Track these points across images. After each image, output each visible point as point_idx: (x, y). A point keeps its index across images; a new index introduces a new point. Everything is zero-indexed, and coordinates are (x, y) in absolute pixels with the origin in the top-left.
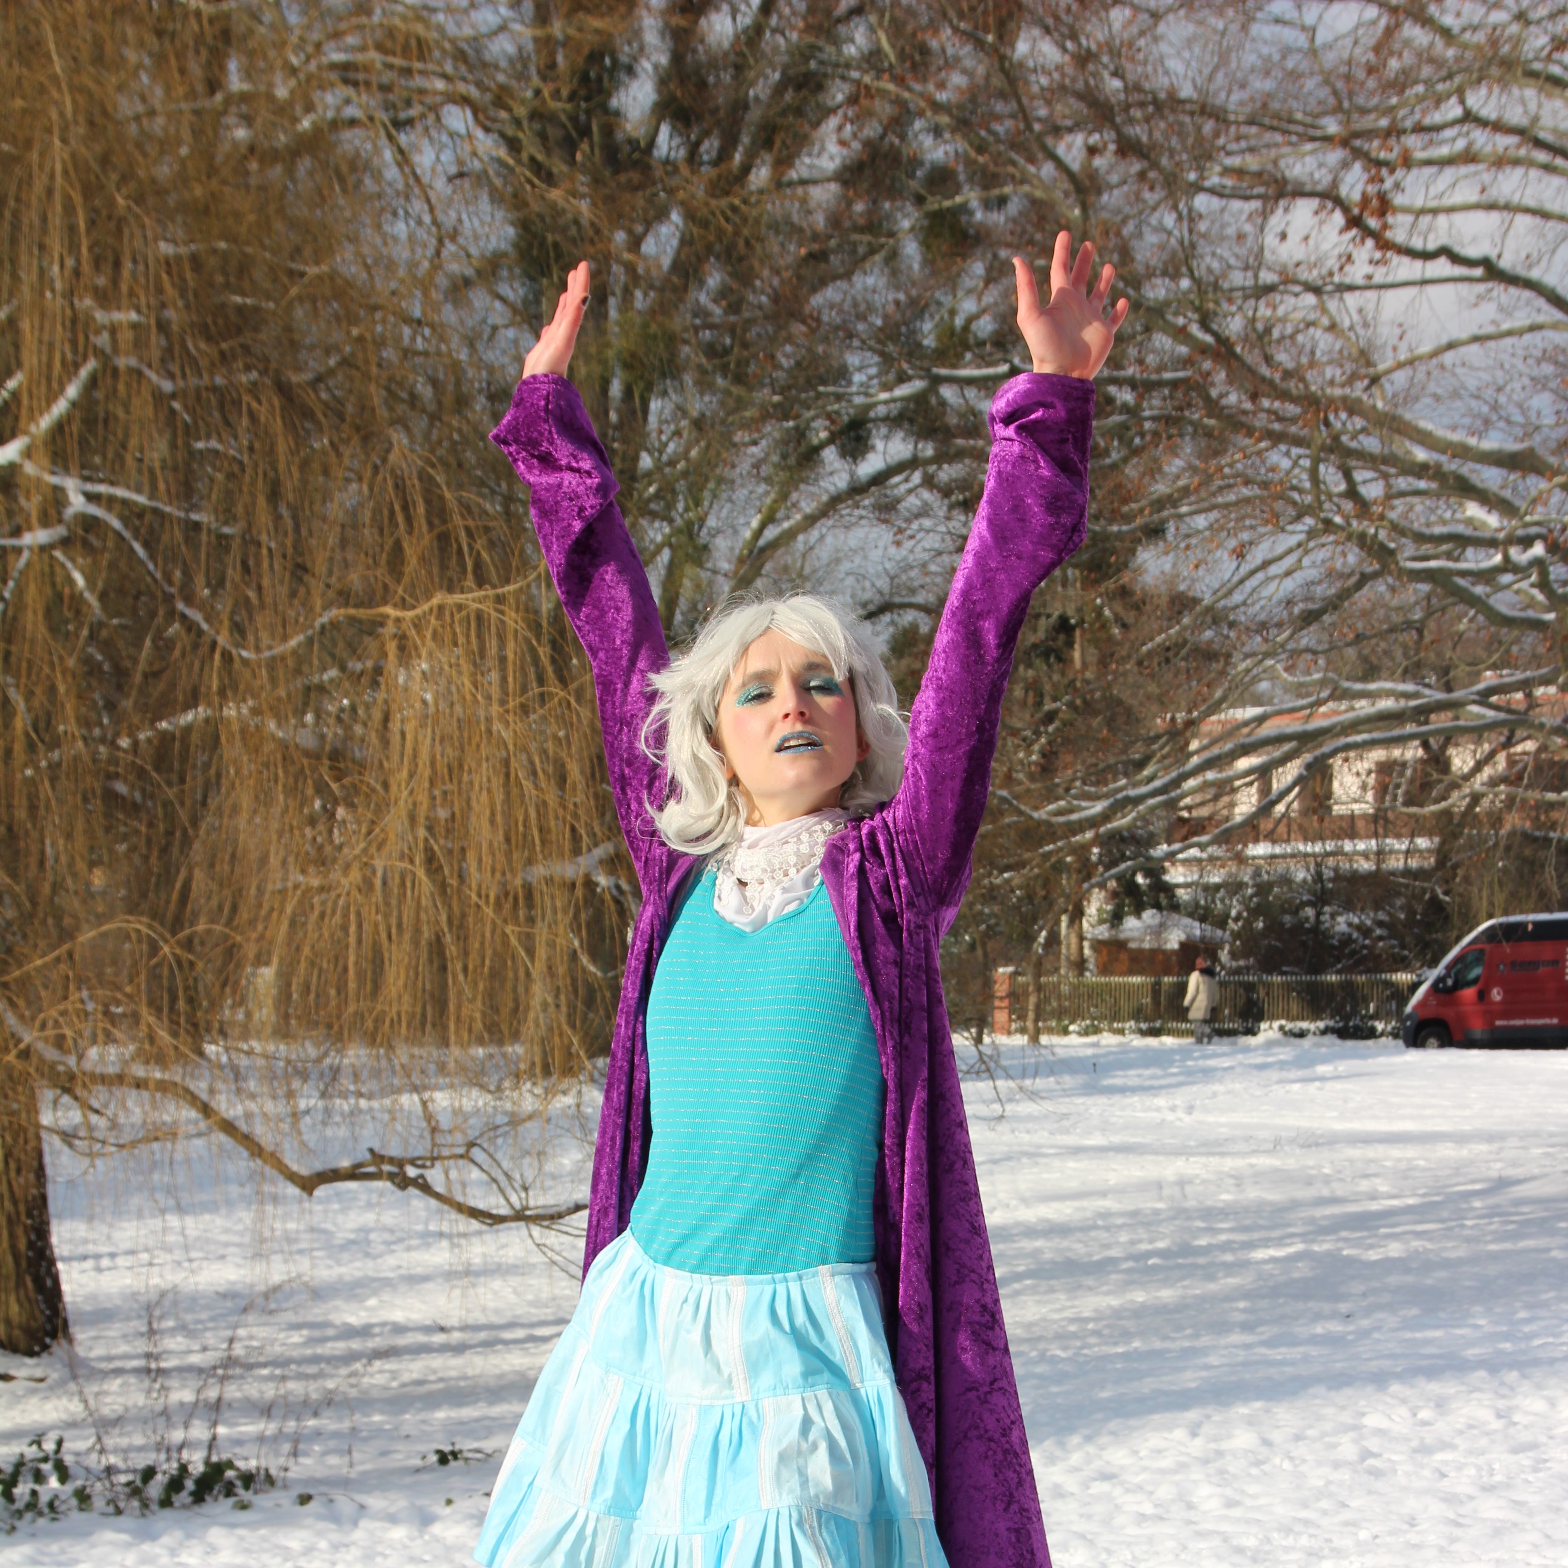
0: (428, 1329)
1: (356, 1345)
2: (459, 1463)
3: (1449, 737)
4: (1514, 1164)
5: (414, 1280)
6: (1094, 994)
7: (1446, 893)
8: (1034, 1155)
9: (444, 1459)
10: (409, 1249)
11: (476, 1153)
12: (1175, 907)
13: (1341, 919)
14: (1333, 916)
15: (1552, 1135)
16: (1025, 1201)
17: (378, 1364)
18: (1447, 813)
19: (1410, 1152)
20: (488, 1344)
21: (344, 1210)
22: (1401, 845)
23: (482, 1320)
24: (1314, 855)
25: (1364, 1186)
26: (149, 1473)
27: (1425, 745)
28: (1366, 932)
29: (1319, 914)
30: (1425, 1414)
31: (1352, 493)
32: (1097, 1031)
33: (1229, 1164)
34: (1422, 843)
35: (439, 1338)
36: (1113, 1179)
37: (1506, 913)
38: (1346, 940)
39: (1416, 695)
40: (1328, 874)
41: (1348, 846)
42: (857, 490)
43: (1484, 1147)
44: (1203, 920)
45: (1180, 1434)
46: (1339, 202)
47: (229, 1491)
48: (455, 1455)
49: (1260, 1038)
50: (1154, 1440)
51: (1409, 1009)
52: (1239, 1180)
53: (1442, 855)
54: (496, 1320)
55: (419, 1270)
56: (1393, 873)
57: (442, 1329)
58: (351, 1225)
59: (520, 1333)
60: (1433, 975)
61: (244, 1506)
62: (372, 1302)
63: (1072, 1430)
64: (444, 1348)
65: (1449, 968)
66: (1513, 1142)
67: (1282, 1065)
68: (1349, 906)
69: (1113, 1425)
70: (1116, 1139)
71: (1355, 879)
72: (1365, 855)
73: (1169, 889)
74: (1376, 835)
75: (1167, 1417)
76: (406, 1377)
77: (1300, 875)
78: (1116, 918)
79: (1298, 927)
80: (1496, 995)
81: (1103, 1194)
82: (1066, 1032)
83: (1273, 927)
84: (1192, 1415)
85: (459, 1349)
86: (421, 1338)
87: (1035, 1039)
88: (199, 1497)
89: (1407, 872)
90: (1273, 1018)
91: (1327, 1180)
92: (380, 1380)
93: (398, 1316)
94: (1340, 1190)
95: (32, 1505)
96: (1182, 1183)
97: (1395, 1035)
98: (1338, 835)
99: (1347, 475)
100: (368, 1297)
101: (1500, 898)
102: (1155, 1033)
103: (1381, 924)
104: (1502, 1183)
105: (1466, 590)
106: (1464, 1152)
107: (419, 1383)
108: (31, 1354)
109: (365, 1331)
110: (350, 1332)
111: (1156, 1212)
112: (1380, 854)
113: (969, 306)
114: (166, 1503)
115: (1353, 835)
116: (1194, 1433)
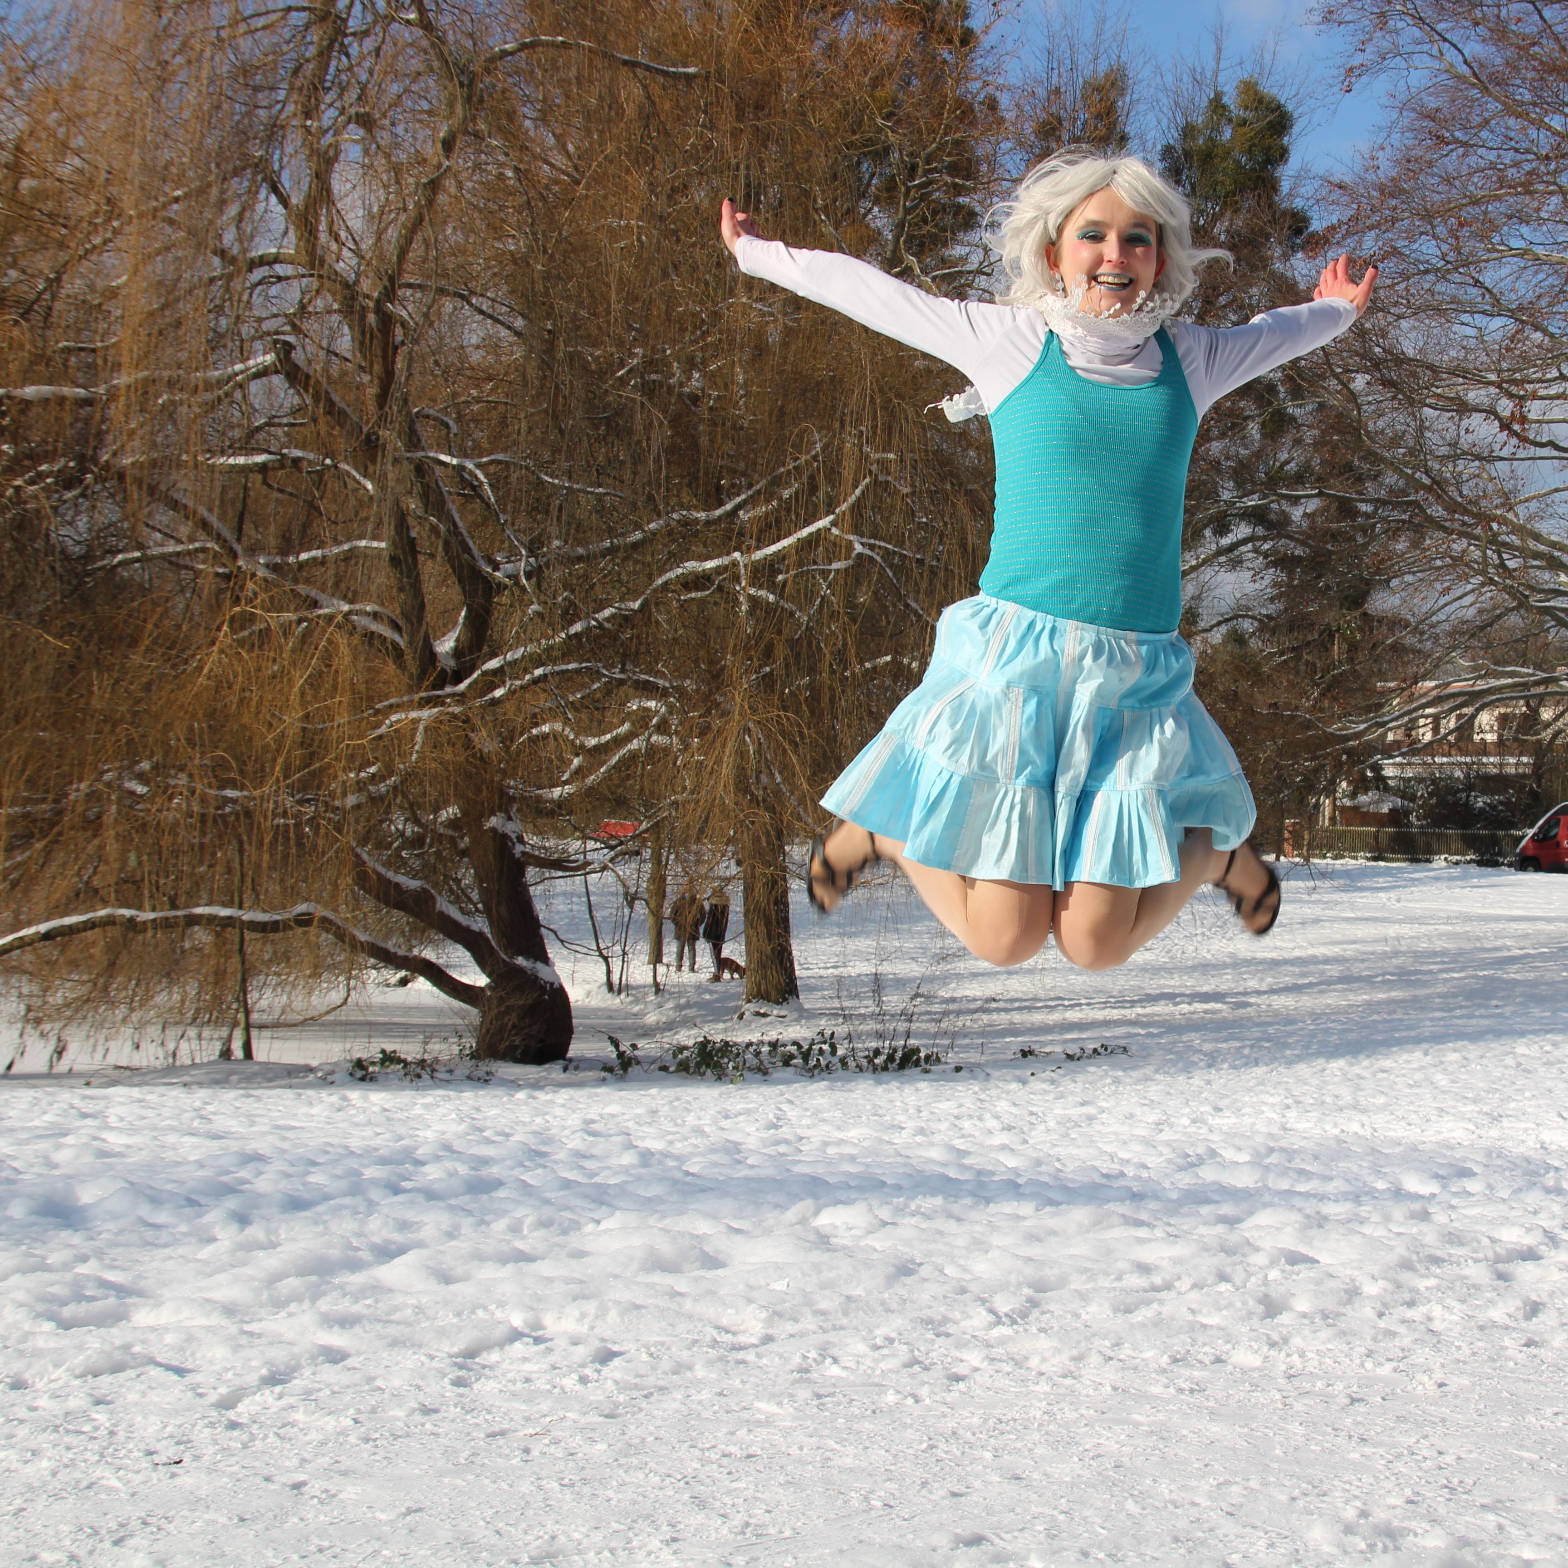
2: (1035, 1057)
3: (1541, 699)
6: (1342, 835)
7: (1539, 787)
8: (1317, 921)
9: (1025, 1054)
12: (1387, 789)
13: (1480, 800)
14: (1476, 798)
16: (1312, 945)
17: (964, 1016)
18: (1539, 742)
19: (1523, 926)
22: (1512, 760)
24: (1466, 764)
25: (1499, 943)
26: (877, 1052)
27: (1528, 705)
28: (1493, 807)
29: (1468, 796)
30: (1548, 1048)
31: (1502, 565)
32: (1342, 857)
33: (1423, 929)
34: (1525, 759)
36: (1360, 934)
38: (1482, 811)
40: (1473, 774)
41: (1484, 760)
42: (1220, 552)
44: (1403, 798)
45: (1418, 1054)
46: (1498, 417)
47: (917, 1064)
49: (1434, 865)
50: (1406, 1056)
51: (1517, 850)
52: (1429, 937)
53: (1537, 766)
56: (1509, 776)
60: (1531, 832)
61: (927, 1071)
62: (951, 987)
65: (1540, 828)
67: (1451, 879)
68: (1484, 793)
70: (1359, 914)
71: (1488, 777)
72: (1494, 765)
73: (1384, 779)
74: (1499, 754)
77: (1458, 774)
78: (1353, 795)
79: (1456, 803)
80: (1566, 844)
81: (1354, 942)
82: (1324, 857)
83: (1441, 803)
84: (1425, 1046)
85: (1007, 1010)
86: (984, 1004)
87: (1307, 860)
88: (902, 1066)
89: (1517, 775)
90: (1440, 853)
91: (1478, 939)
93: (968, 993)
94: (1486, 945)
95: (818, 1065)
96: (1398, 938)
97: (1510, 865)
98: (1478, 754)
99: (1500, 557)
100: (947, 983)
102: (1375, 859)
103: (1502, 803)
108: (778, 1003)
109: (953, 1000)
111: (1385, 953)
112: (1502, 765)
113: (1284, 456)
114: (885, 1068)
115: (1486, 754)
116: (1426, 1054)
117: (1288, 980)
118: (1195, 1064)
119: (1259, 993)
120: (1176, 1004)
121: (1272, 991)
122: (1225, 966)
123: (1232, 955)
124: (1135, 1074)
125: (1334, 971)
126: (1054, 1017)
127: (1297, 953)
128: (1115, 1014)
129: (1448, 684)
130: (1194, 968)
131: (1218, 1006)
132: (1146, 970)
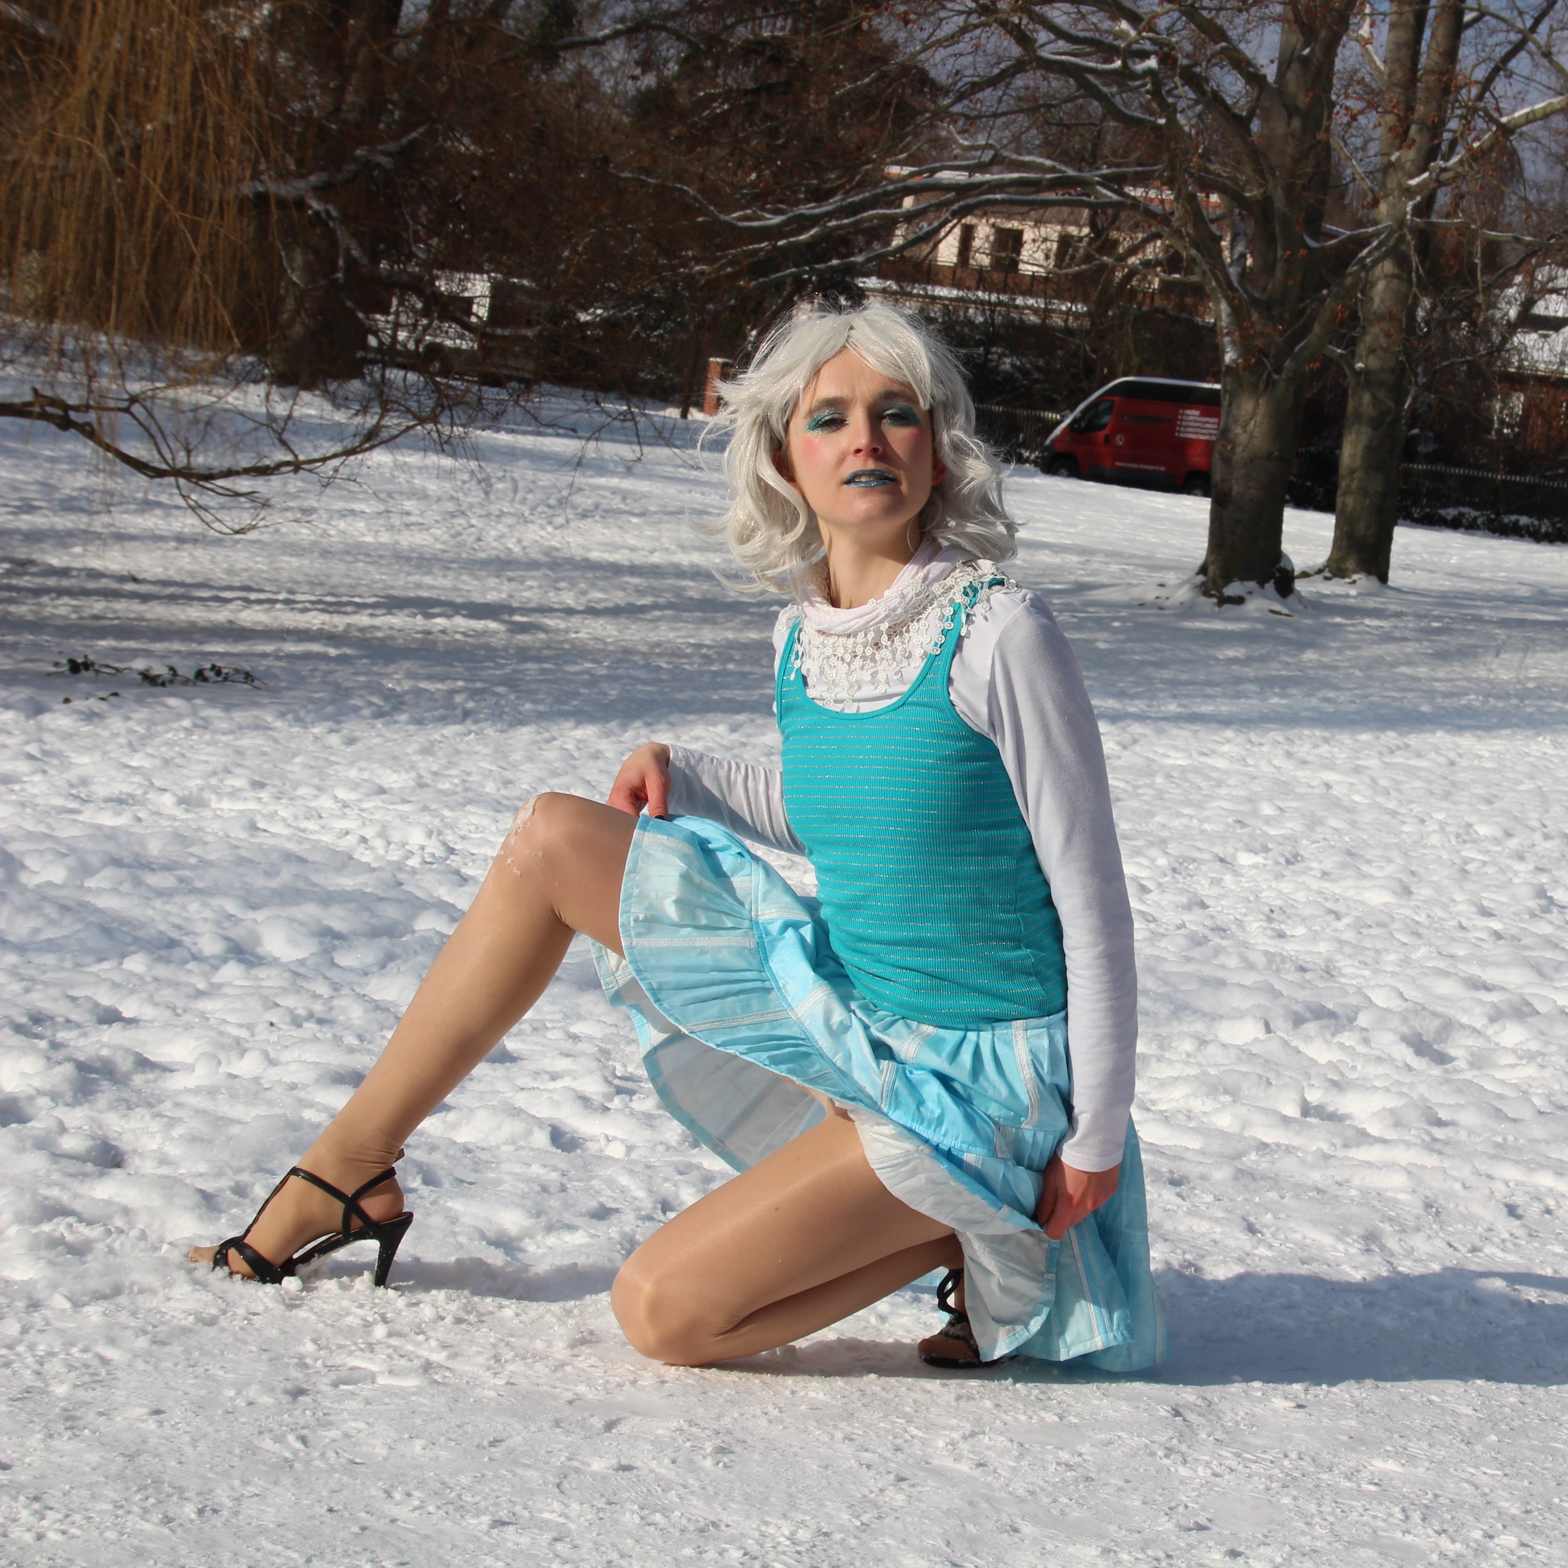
0: (122, 579)
1: (51, 582)
2: (90, 674)
4: (1094, 573)
5: (121, 537)
7: (1094, 351)
9: (75, 667)
10: (126, 512)
11: (137, 409)
13: (1008, 360)
14: (1001, 356)
15: (1131, 556)
16: (683, 548)
17: (66, 600)
20: (172, 599)
21: (73, 472)
22: (1062, 307)
23: (177, 578)
24: (989, 303)
28: (1025, 373)
29: (987, 352)
34: (1080, 307)
35: (130, 587)
37: (1138, 374)
38: (1009, 378)
39: (1053, 170)
40: (998, 320)
41: (1019, 301)
43: (1075, 559)
45: (722, 729)
48: (87, 666)
51: (1048, 442)
53: (1095, 320)
54: (189, 580)
55: (132, 531)
56: (1054, 329)
57: (135, 580)
58: (78, 485)
59: (206, 594)
60: (1071, 416)
62: (78, 550)
63: (638, 716)
64: (133, 595)
65: (1084, 412)
66: (1100, 558)
69: (673, 718)
71: (1024, 328)
72: (1035, 311)
74: (1045, 296)
75: (719, 716)
76: (87, 612)
77: (977, 319)
80: (1120, 441)
85: (145, 598)
86: (114, 585)
89: (1066, 330)
92: (62, 611)
93: (96, 564)
97: (1035, 463)
98: (1014, 291)
100: (74, 545)
101: (1136, 361)
103: (1038, 369)
104: (1082, 587)
105: (1095, 87)
106: (1056, 560)
107: (96, 617)
109: (64, 572)
110: (52, 571)
112: (1046, 312)
115: (1024, 292)
116: (734, 729)
117: (619, 598)
118: (356, 710)
119: (569, 612)
120: (429, 616)
121: (592, 611)
122: (534, 565)
123: (548, 552)
124: (239, 716)
125: (694, 589)
126: (221, 615)
127: (656, 558)
128: (316, 620)
129: (933, 171)
130: (485, 564)
131: (493, 625)
132: (408, 559)
